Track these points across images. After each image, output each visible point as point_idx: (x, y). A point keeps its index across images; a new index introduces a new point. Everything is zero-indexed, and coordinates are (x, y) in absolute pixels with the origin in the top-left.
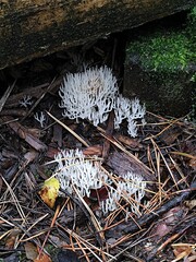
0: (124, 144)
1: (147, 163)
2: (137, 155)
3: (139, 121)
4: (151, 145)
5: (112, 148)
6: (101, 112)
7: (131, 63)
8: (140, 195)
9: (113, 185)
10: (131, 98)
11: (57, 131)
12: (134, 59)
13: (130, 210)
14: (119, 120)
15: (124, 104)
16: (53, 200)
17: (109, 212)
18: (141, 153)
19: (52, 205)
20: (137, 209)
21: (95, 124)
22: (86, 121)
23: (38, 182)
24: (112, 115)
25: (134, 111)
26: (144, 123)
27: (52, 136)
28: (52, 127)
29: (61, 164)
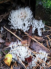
1: (47, 47)
2: (42, 43)
3: (42, 29)
4: (48, 39)
5: (32, 41)
6: (26, 26)
8: (45, 59)
11: (9, 35)
13: (41, 66)
14: (34, 29)
15: (36, 22)
16: (10, 63)
17: (33, 67)
18: (44, 42)
19: (9, 65)
20: (44, 65)
22: (20, 30)
23: (3, 56)
24: (31, 27)
25: (40, 25)
26: (44, 30)
27: (6, 37)
28: (6, 33)
29: (12, 48)
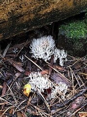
0: (58, 69)
1: (68, 78)
2: (63, 74)
3: (64, 59)
4: (70, 70)
5: (53, 71)
6: (48, 55)
7: (61, 35)
8: (65, 91)
9: (54, 87)
10: (61, 49)
11: (29, 63)
12: (62, 33)
13: (61, 98)
14: (56, 59)
15: (58, 52)
16: (28, 94)
17: (52, 99)
18: (65, 73)
19: (28, 96)
20: (64, 97)
21: (46, 61)
22: (41, 59)
23: (22, 86)
24: (52, 57)
25: (62, 55)
26: (66, 60)
27: (27, 66)
28: (27, 62)
29: (31, 78)
